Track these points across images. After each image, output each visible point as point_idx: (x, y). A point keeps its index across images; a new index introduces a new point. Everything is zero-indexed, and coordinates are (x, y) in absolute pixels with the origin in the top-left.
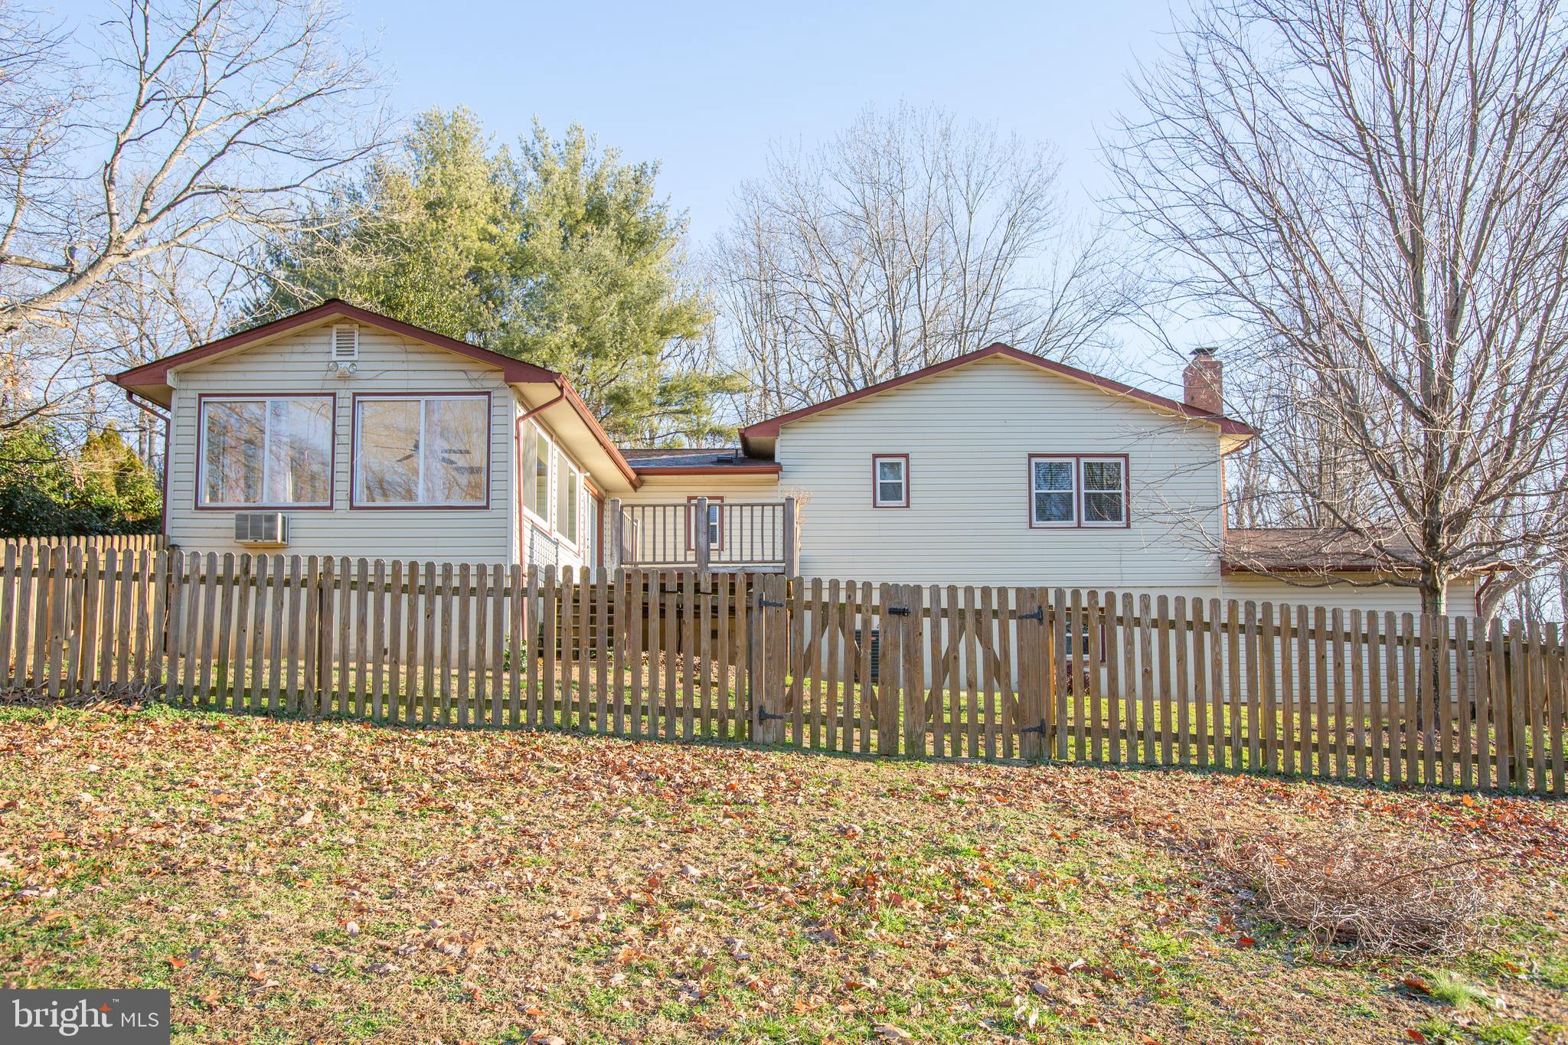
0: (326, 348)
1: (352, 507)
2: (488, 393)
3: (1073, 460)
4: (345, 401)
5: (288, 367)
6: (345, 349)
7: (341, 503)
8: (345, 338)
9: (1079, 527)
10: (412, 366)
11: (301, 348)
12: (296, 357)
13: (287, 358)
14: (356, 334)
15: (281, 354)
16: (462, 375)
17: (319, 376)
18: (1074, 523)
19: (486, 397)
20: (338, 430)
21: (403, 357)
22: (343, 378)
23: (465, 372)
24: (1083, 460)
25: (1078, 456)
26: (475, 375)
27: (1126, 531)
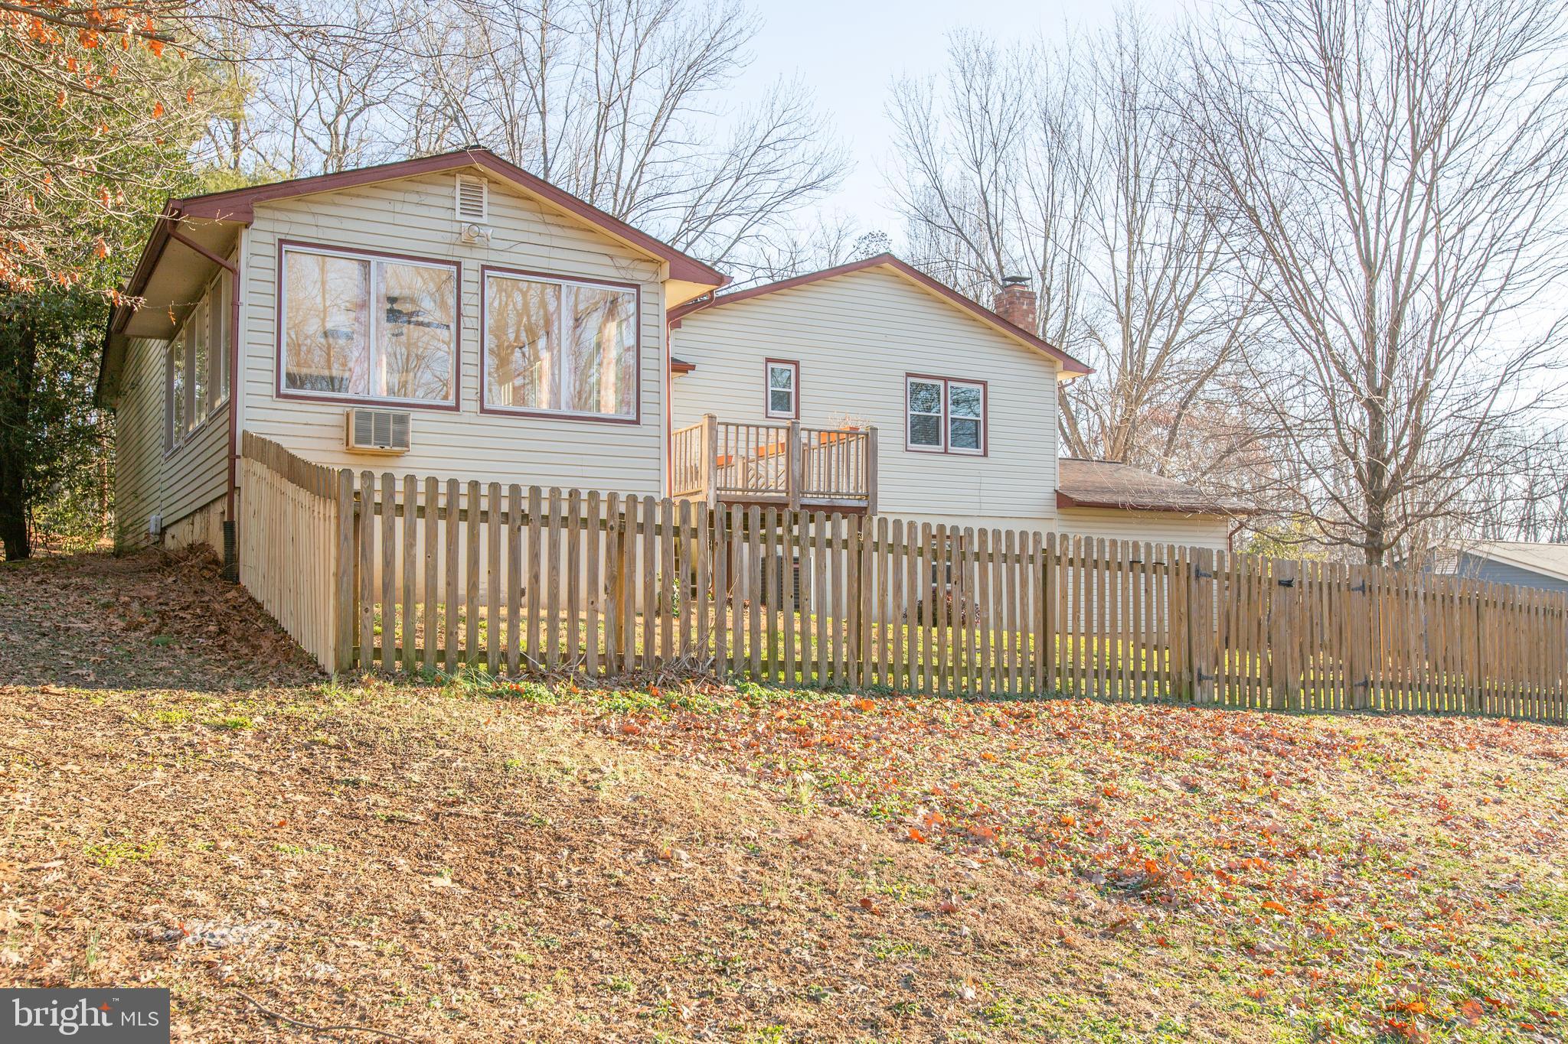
0: (448, 203)
1: (483, 411)
2: (637, 287)
3: (941, 383)
4: (470, 275)
5: (399, 219)
6: (472, 207)
7: (469, 405)
8: (471, 194)
9: (946, 452)
10: (556, 242)
11: (414, 198)
12: (408, 209)
13: (398, 207)
14: (485, 190)
15: (390, 201)
16: (608, 261)
17: (448, 238)
18: (941, 448)
19: (634, 291)
20: (465, 310)
21: (541, 228)
22: (469, 244)
23: (611, 258)
24: (950, 384)
25: (946, 380)
26: (624, 263)
27: (983, 460)
